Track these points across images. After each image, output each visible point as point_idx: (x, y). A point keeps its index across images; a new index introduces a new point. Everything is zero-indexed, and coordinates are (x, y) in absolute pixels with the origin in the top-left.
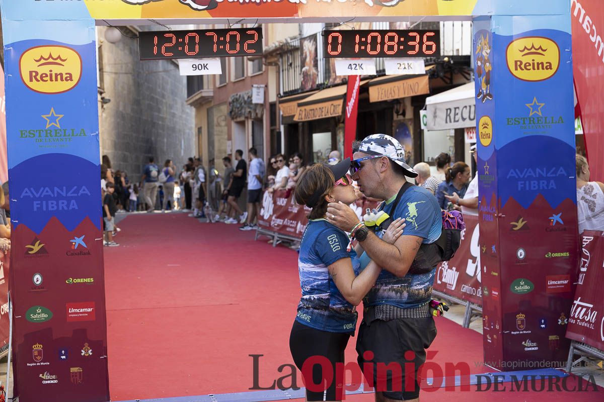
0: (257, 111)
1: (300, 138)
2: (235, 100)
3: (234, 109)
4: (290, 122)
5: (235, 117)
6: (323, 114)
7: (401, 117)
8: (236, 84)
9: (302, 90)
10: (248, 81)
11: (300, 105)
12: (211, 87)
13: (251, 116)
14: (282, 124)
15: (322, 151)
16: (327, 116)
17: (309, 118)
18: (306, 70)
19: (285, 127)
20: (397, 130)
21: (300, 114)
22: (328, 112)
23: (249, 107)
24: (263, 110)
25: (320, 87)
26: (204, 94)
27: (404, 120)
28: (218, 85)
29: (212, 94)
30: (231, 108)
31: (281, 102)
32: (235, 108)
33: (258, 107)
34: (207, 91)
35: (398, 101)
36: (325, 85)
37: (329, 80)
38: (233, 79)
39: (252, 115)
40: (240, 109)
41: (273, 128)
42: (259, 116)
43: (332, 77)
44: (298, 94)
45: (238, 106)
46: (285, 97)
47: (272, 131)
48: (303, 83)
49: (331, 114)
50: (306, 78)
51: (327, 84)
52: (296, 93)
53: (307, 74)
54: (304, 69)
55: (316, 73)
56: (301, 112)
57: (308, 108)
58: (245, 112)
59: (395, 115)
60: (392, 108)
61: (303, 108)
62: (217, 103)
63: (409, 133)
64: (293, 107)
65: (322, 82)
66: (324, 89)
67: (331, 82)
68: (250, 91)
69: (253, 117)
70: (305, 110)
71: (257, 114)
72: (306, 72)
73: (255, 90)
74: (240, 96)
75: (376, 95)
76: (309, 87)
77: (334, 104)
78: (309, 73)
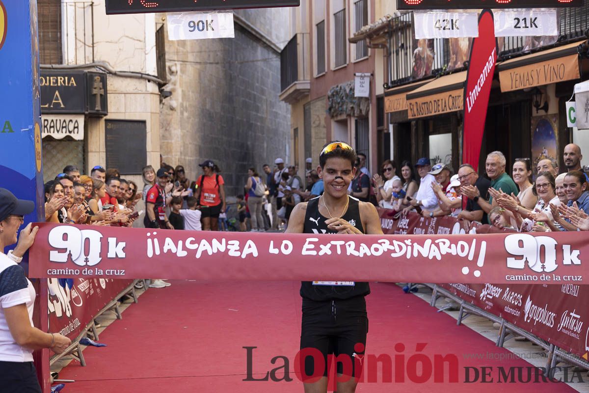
0: (361, 107)
1: (413, 141)
2: (335, 93)
3: (334, 105)
4: (400, 120)
5: (335, 114)
6: (440, 108)
7: (542, 113)
8: (337, 74)
9: (414, 78)
10: (351, 70)
11: (409, 98)
12: (308, 78)
13: (354, 114)
14: (391, 123)
15: (440, 158)
16: (445, 112)
17: (422, 114)
18: (419, 51)
19: (394, 127)
20: (537, 130)
21: (411, 109)
22: (445, 106)
23: (352, 102)
24: (368, 106)
25: (438, 74)
26: (299, 87)
27: (546, 116)
28: (315, 75)
29: (308, 87)
30: (330, 103)
31: (387, 94)
32: (335, 103)
33: (363, 101)
34: (303, 83)
35: (538, 91)
36: (443, 71)
37: (448, 65)
38: (333, 67)
39: (356, 112)
40: (340, 105)
41: (380, 128)
42: (364, 113)
43: (451, 60)
44: (409, 83)
45: (339, 100)
46: (393, 87)
47: (379, 132)
48: (415, 69)
49: (450, 109)
50: (418, 61)
51: (445, 70)
52: (407, 82)
53: (421, 57)
54: (416, 51)
55: (431, 55)
56: (412, 107)
57: (420, 100)
58: (346, 108)
59: (534, 109)
60: (531, 100)
61: (413, 101)
62: (315, 98)
63: (553, 133)
64: (401, 101)
65: (439, 67)
66: (441, 76)
67: (450, 67)
68: (353, 81)
69: (356, 115)
70: (416, 103)
71: (361, 111)
72: (419, 54)
73: (357, 81)
74: (341, 87)
75: (508, 82)
76: (422, 74)
77: (452, 96)
78: (422, 56)
